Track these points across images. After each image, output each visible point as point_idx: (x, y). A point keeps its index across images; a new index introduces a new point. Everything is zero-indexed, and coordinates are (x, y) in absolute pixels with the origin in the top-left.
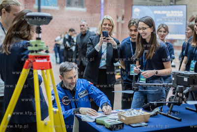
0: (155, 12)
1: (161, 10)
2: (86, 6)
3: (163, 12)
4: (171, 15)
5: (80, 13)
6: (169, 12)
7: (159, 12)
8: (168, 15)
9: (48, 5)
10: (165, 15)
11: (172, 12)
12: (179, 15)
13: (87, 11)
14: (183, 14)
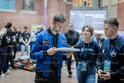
0: (86, 15)
1: (89, 14)
2: (36, 10)
3: (91, 15)
4: (96, 17)
5: (32, 15)
6: (95, 15)
7: (87, 15)
8: (94, 17)
9: (8, 9)
10: (92, 17)
11: (97, 15)
12: (102, 17)
13: (37, 14)
14: (105, 16)
